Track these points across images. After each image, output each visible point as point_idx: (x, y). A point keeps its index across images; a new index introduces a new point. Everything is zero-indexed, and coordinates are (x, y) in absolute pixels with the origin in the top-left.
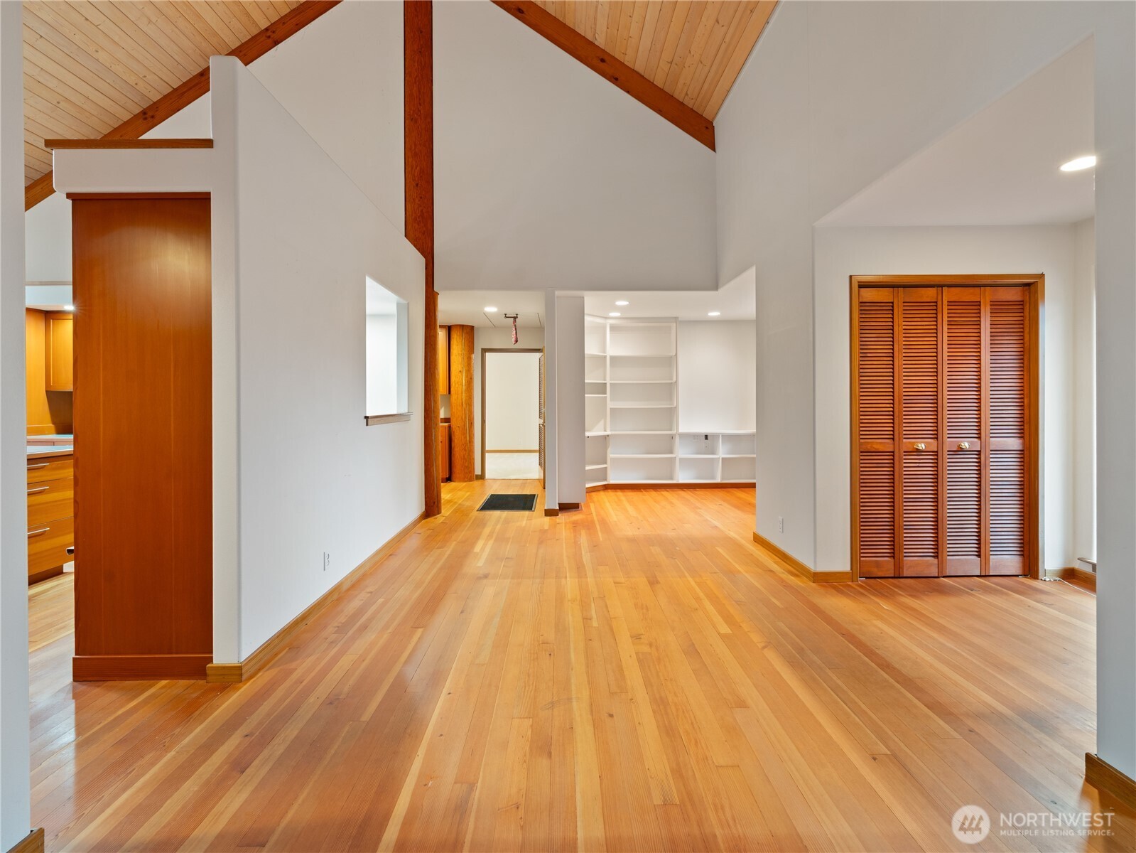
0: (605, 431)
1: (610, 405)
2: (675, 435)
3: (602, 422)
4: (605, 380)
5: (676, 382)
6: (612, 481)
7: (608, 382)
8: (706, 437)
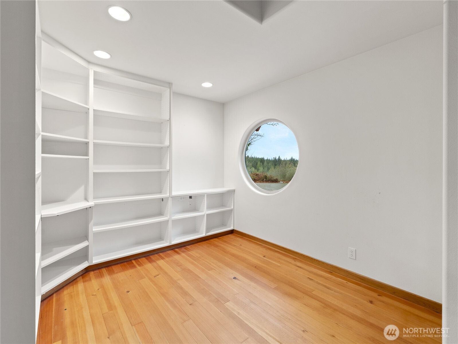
0: (86, 199)
1: (93, 169)
2: (167, 198)
3: (82, 189)
4: (86, 138)
5: (169, 147)
6: (96, 260)
7: (91, 140)
8: (190, 197)
